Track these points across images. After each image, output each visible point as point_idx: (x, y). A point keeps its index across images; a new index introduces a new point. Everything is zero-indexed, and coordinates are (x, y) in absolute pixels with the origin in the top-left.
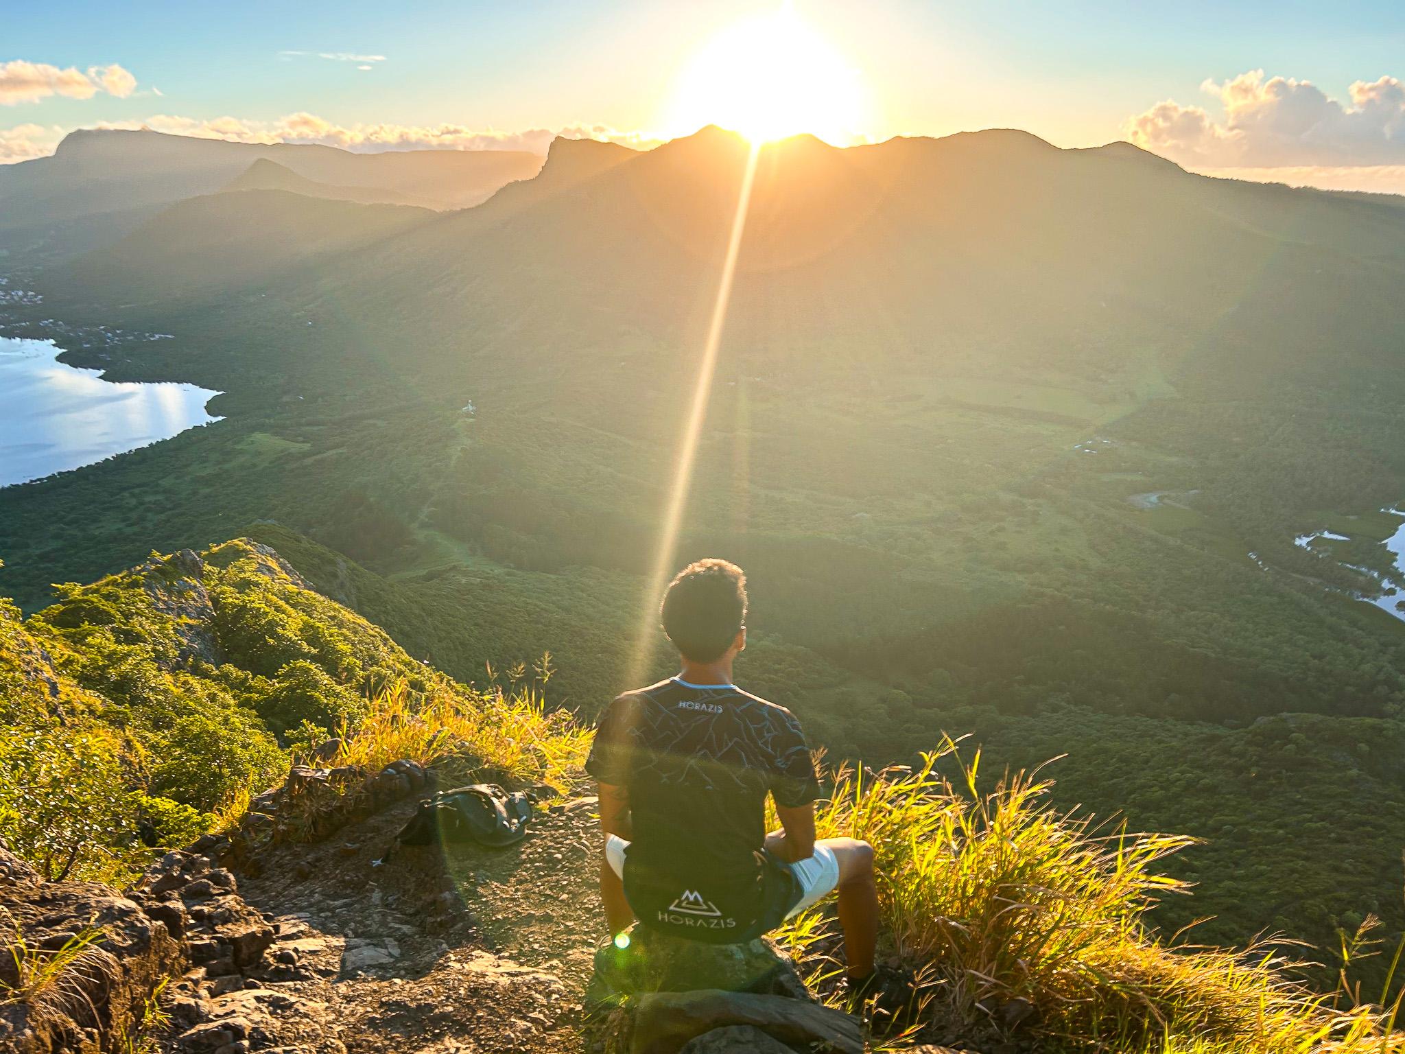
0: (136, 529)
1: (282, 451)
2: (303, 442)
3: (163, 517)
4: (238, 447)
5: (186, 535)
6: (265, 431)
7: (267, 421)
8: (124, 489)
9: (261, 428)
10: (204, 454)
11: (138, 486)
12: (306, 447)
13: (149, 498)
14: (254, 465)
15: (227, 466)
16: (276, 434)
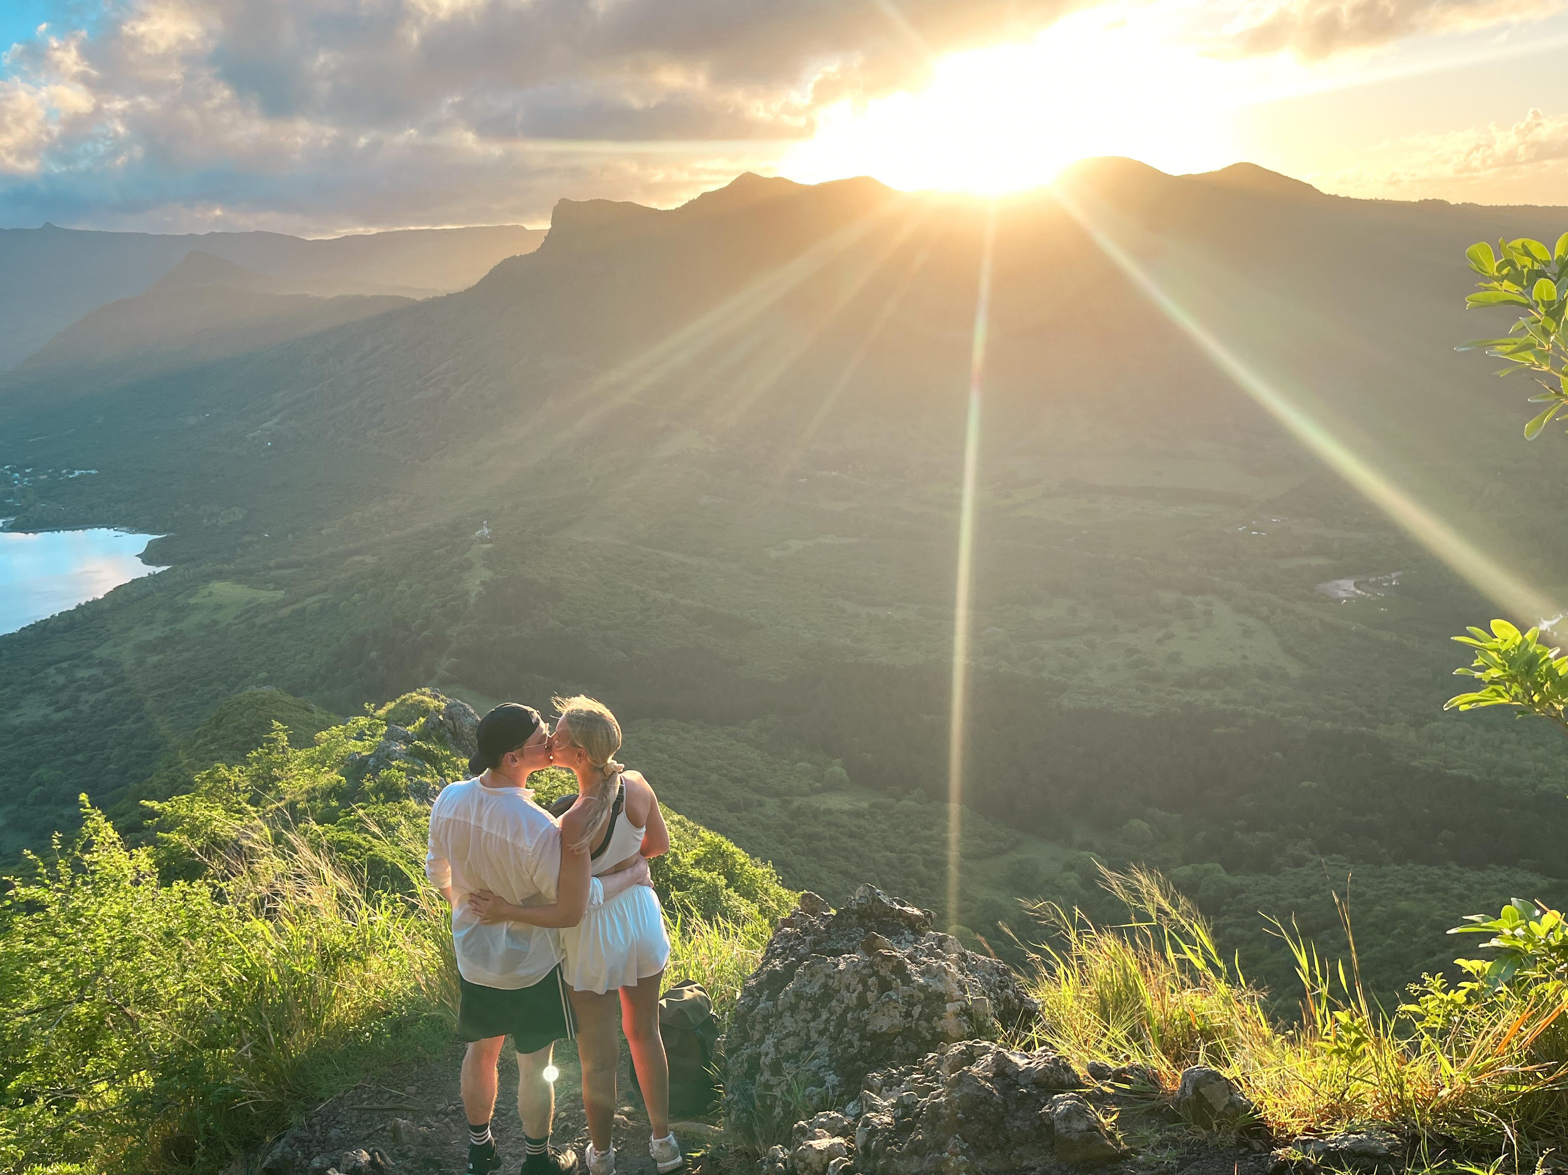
0: (67, 713)
1: (249, 602)
2: (275, 589)
3: (101, 696)
4: (192, 601)
5: (133, 717)
6: (225, 579)
7: (226, 567)
8: (49, 665)
9: (220, 575)
10: (149, 614)
11: (66, 659)
12: (279, 595)
13: (83, 673)
14: (215, 622)
15: (179, 626)
16: (239, 582)
